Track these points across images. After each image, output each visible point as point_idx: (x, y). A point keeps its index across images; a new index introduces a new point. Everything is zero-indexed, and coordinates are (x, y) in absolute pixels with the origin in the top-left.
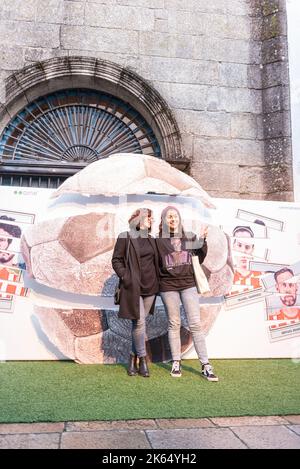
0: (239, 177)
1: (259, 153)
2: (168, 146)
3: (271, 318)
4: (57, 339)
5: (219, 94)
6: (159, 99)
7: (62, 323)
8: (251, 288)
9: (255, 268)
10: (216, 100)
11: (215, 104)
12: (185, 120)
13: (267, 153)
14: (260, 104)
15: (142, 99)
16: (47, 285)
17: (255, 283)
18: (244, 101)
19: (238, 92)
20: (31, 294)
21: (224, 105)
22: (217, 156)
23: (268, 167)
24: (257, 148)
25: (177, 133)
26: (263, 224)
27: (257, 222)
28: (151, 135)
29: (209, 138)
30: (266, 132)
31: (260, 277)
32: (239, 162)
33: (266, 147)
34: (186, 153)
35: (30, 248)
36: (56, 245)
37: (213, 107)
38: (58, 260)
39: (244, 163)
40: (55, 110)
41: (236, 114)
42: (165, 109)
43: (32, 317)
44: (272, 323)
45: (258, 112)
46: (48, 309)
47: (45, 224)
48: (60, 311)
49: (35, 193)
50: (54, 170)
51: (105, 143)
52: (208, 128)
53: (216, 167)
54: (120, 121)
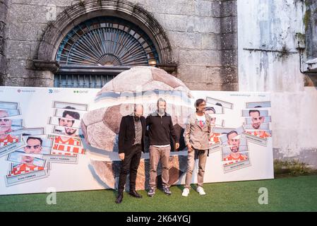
0: (206, 74)
1: (218, 58)
2: (164, 55)
3: (225, 160)
4: (105, 179)
5: (194, 21)
6: (158, 25)
7: (107, 169)
8: (214, 143)
9: (216, 131)
10: (193, 25)
11: (192, 27)
12: (174, 38)
13: (223, 59)
14: (219, 27)
15: (147, 24)
16: (98, 148)
17: (216, 140)
18: (210, 25)
19: (206, 20)
20: (88, 153)
21: (197, 28)
22: (193, 60)
23: (223, 67)
24: (217, 55)
25: (169, 47)
26: (221, 105)
27: (217, 104)
28: (152, 46)
29: (188, 50)
30: (222, 45)
31: (219, 136)
32: (206, 64)
33: (223, 55)
34: (175, 59)
35: (86, 127)
36: (102, 124)
37: (190, 30)
38: (103, 133)
39: (209, 65)
40: (91, 31)
41: (204, 34)
42: (161, 32)
43: (89, 166)
44: (225, 162)
45: (218, 32)
46: (99, 162)
47: (94, 112)
48: (106, 163)
49: (87, 92)
50: (93, 71)
51: (124, 52)
52: (188, 43)
53: (192, 68)
54: (133, 38)
